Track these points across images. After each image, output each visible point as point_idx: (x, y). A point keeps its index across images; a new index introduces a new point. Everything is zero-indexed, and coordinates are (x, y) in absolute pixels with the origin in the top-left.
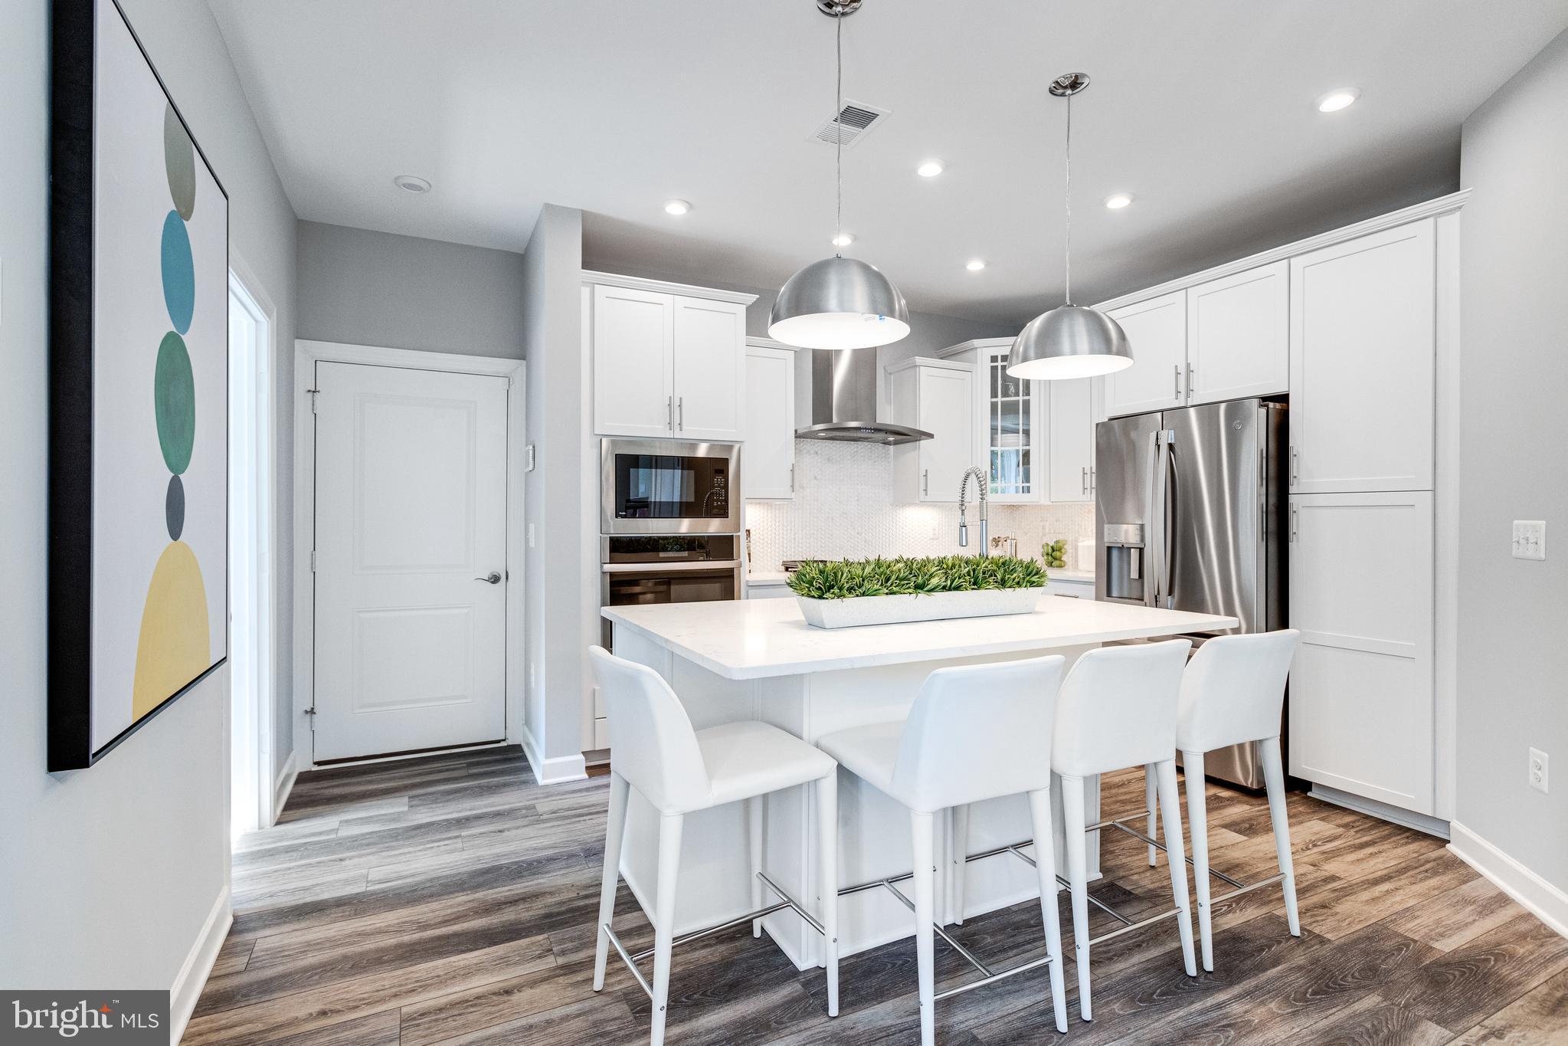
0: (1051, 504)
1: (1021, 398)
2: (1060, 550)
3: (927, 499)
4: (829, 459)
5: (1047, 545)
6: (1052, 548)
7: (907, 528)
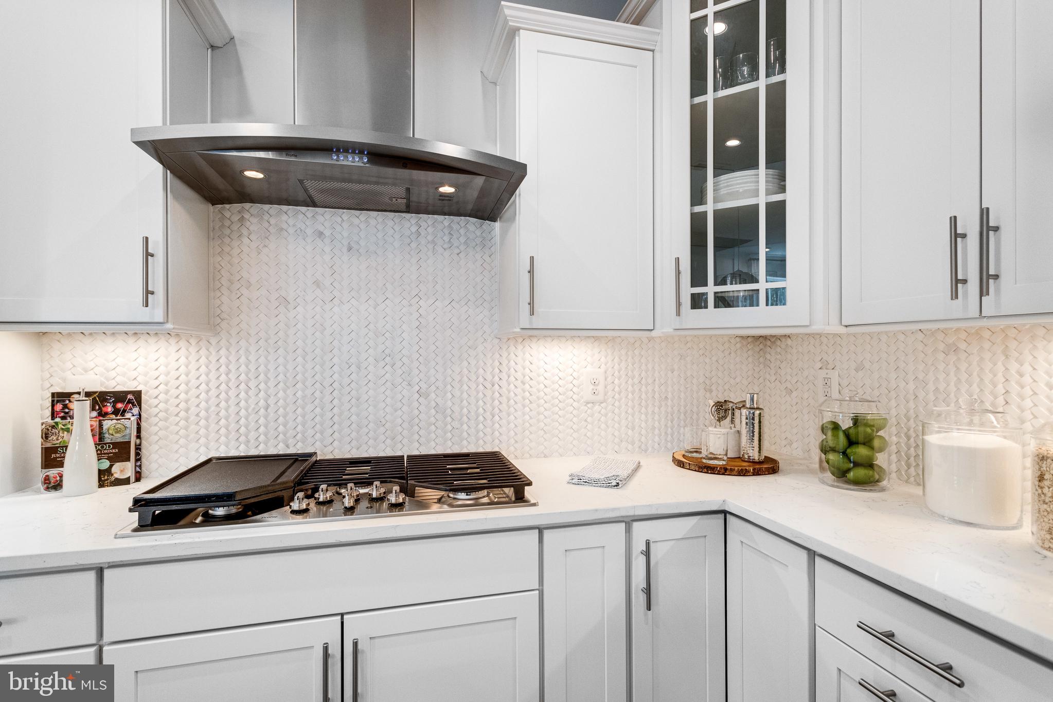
0: (843, 330)
1: (762, 83)
2: (868, 442)
3: (537, 322)
4: (350, 249)
5: (836, 427)
6: (847, 434)
7: (532, 383)
